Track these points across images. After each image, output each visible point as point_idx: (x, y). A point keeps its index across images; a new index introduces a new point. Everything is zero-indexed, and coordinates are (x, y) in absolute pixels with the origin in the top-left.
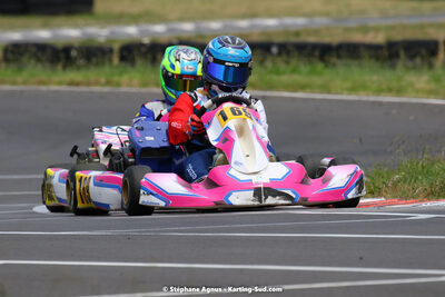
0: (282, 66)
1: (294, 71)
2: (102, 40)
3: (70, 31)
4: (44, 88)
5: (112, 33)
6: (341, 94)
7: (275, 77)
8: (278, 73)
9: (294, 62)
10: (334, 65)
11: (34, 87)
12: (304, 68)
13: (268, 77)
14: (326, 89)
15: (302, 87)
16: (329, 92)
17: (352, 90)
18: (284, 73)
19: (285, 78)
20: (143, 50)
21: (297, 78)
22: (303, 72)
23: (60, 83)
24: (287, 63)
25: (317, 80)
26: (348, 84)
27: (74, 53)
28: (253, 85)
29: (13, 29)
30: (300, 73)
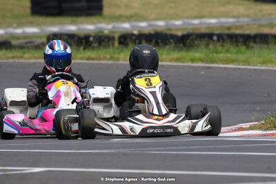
0: (220, 49)
1: (227, 51)
2: (106, 32)
3: (88, 26)
5: (114, 27)
6: (257, 65)
7: (215, 55)
8: (217, 53)
9: (227, 46)
10: (253, 47)
12: (233, 50)
13: (211, 55)
14: (246, 62)
15: (232, 61)
16: (249, 65)
17: (263, 63)
18: (221, 52)
19: (222, 56)
20: (134, 37)
21: (229, 55)
22: (232, 52)
23: (82, 59)
24: (223, 46)
25: (241, 57)
26: (261, 60)
27: (91, 39)
28: (202, 60)
29: (53, 24)
30: (230, 53)
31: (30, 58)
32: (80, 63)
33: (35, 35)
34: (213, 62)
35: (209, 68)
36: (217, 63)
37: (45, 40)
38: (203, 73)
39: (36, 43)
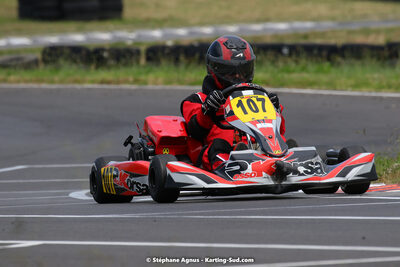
0: (292, 65)
1: (304, 69)
2: (129, 43)
3: (102, 35)
4: (78, 86)
5: (139, 36)
6: (346, 90)
7: (286, 76)
8: (289, 72)
9: (303, 62)
10: (339, 64)
11: (70, 86)
12: (312, 67)
13: (280, 75)
14: (331, 85)
15: (310, 84)
16: (335, 89)
17: (356, 86)
18: (293, 72)
19: (295, 76)
20: (167, 51)
21: (306, 76)
22: (310, 71)
23: (93, 82)
24: (297, 62)
25: (324, 78)
26: (352, 82)
27: (105, 55)
28: (266, 83)
29: (51, 33)
30: (308, 72)
31: (18, 82)
32: (89, 89)
33: (25, 49)
34: (282, 85)
36: (288, 86)
37: (38, 56)
39: (27, 60)
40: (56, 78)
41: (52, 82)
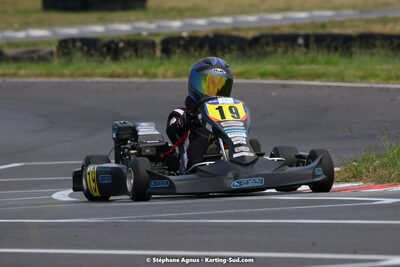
0: (302, 57)
1: (312, 61)
2: (145, 34)
3: (120, 26)
4: (87, 80)
5: (159, 27)
6: (355, 82)
7: (295, 67)
8: (298, 63)
11: (79, 80)
12: (322, 57)
13: (289, 67)
15: (319, 76)
16: (343, 80)
17: (364, 78)
18: (303, 64)
19: (305, 68)
20: (182, 42)
21: (315, 68)
22: (320, 62)
23: (103, 75)
25: (332, 69)
26: (361, 73)
27: (121, 45)
28: (275, 75)
29: (71, 24)
30: (318, 63)
31: (28, 76)
32: (98, 83)
33: (42, 41)
34: (292, 77)
35: (284, 86)
36: (297, 79)
37: (54, 48)
38: (274, 94)
39: (42, 53)
40: (67, 72)
41: (62, 76)
